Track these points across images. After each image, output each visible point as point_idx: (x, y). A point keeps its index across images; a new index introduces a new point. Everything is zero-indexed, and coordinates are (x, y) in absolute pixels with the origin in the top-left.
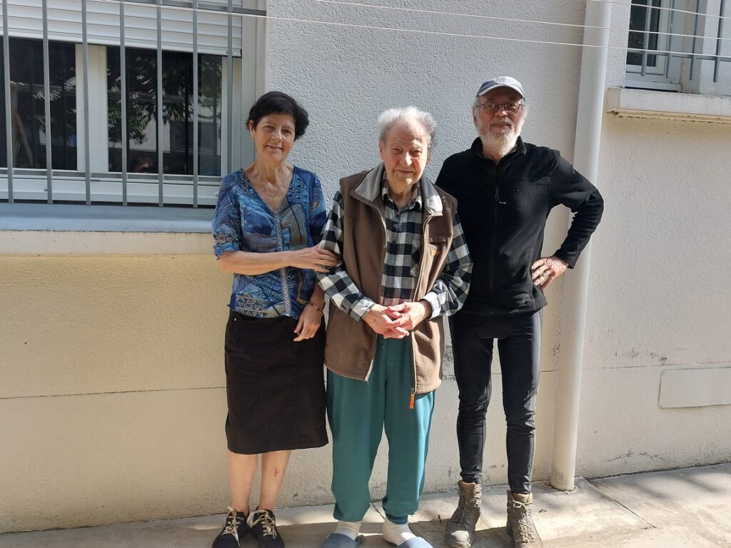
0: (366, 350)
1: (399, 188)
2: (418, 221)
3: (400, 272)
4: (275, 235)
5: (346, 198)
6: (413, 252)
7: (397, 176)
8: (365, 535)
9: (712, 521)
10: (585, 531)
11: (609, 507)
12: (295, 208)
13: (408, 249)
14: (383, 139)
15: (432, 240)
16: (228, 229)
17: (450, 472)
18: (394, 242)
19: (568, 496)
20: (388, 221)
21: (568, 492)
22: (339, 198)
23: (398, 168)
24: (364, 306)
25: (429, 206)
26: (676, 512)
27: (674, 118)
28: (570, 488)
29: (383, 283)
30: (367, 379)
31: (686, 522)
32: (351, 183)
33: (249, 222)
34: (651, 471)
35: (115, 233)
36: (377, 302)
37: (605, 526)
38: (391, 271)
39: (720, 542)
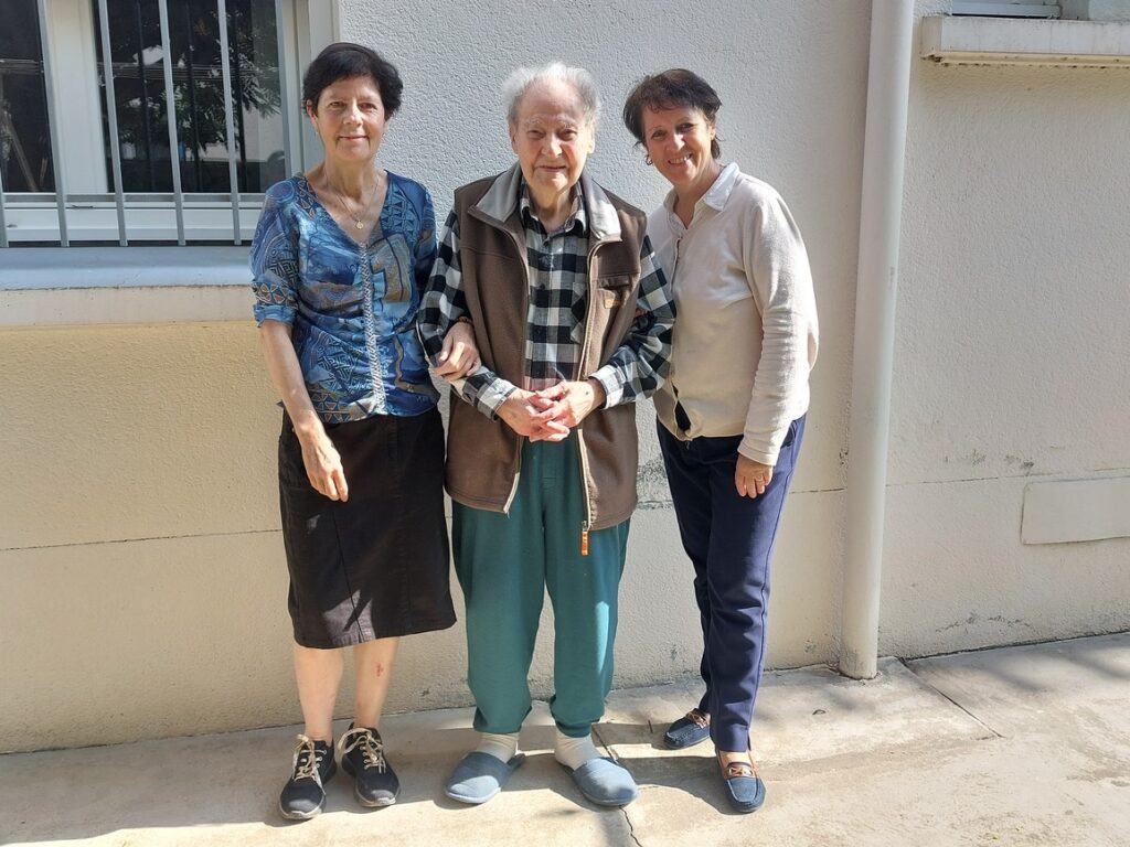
0: (504, 463)
1: (545, 200)
2: (581, 253)
3: (554, 335)
4: (361, 283)
5: (463, 219)
6: (574, 303)
7: (539, 177)
8: (527, 753)
9: (1099, 726)
10: (883, 744)
11: (929, 704)
12: (393, 239)
13: (565, 297)
14: (514, 118)
15: (606, 283)
16: (277, 280)
17: (674, 652)
18: (543, 286)
19: (864, 688)
20: (531, 252)
21: (865, 681)
22: (453, 219)
23: (541, 162)
24: (498, 392)
25: (597, 226)
26: (1039, 712)
27: (1039, 64)
28: (868, 675)
29: (528, 355)
30: (506, 509)
31: (1053, 727)
32: (470, 195)
33: (316, 264)
34: (1009, 646)
35: (103, 290)
36: (519, 384)
37: (918, 735)
38: (540, 334)
39: (1105, 759)
